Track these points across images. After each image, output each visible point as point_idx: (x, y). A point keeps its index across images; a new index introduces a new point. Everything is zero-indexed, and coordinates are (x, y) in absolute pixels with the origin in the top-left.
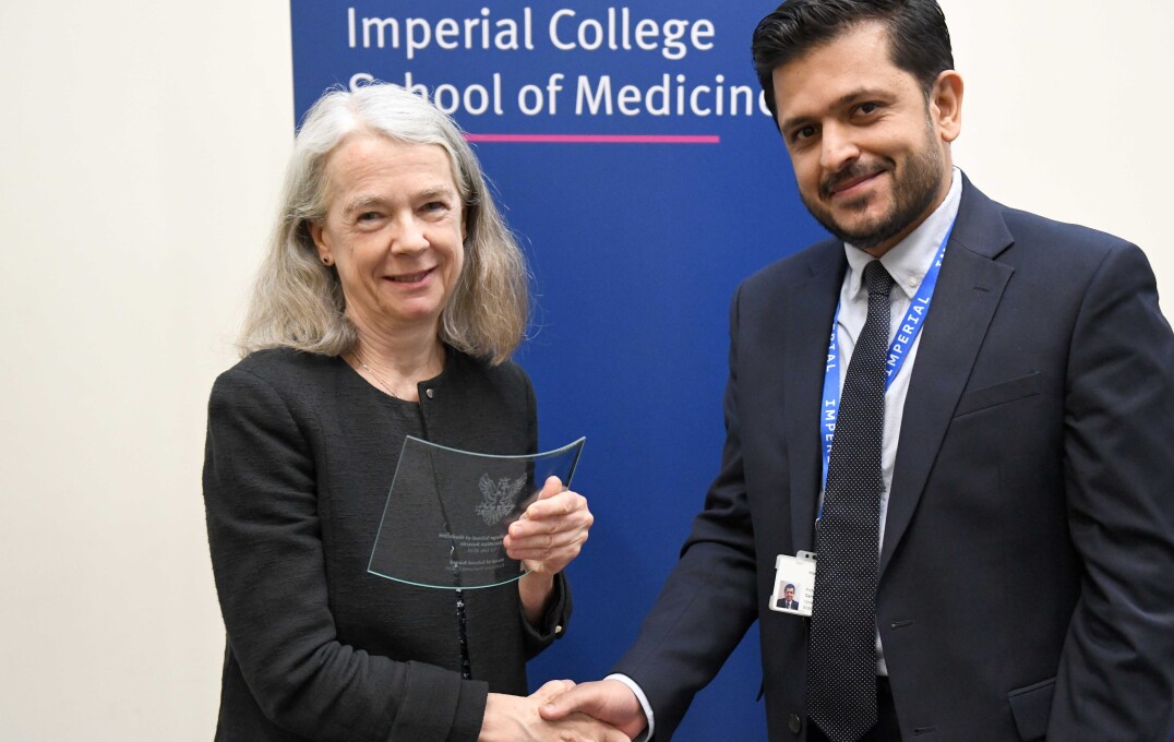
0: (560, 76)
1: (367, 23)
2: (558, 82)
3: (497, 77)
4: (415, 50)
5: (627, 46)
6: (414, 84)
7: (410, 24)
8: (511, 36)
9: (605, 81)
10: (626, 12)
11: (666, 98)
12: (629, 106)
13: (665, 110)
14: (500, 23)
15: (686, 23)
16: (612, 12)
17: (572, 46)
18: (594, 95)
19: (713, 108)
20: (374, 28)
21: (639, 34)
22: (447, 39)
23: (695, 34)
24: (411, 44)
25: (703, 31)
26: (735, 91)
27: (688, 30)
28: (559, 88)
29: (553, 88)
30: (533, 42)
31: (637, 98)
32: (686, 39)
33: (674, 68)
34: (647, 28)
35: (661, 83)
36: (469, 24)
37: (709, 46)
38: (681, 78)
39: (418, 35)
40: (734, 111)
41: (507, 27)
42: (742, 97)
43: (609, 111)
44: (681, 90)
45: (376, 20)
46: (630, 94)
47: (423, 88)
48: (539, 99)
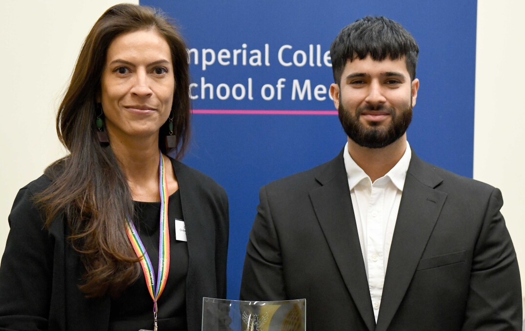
0: (284, 80)
2: (282, 83)
3: (250, 80)
4: (207, 66)
5: (319, 64)
6: (206, 83)
7: (204, 52)
8: (258, 58)
9: (307, 83)
10: (319, 47)
12: (320, 95)
14: (252, 52)
16: (311, 47)
17: (290, 64)
18: (301, 90)
21: (326, 58)
22: (224, 60)
24: (205, 63)
28: (283, 86)
29: (280, 86)
30: (270, 62)
31: (324, 92)
36: (236, 52)
39: (209, 57)
41: (256, 54)
43: (310, 98)
46: (321, 89)
47: (211, 86)
48: (272, 91)
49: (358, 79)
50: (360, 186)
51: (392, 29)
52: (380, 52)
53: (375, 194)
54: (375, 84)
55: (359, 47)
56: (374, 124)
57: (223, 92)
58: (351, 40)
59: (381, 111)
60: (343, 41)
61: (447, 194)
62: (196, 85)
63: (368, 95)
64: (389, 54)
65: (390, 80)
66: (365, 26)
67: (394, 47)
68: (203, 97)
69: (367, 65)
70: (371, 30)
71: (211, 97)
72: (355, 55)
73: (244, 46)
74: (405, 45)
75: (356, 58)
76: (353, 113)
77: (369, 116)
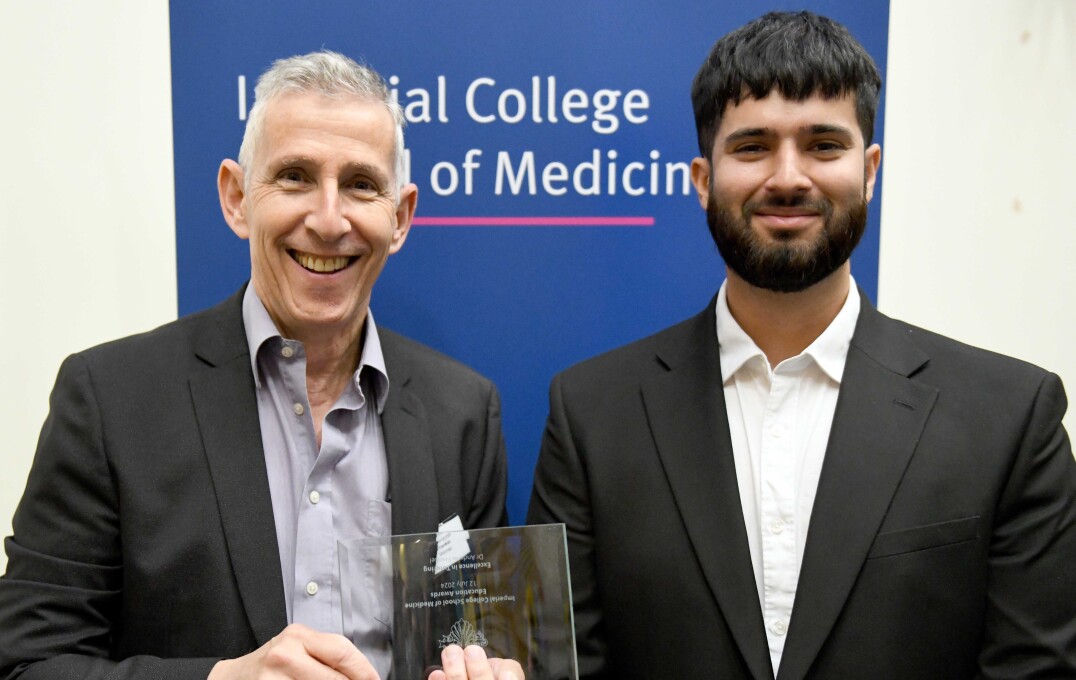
0: (478, 152)
2: (475, 159)
5: (552, 118)
8: (422, 107)
9: (528, 157)
10: (551, 81)
11: (594, 176)
12: (555, 185)
13: (595, 189)
14: (410, 93)
15: (618, 93)
16: (536, 81)
17: (491, 118)
18: (515, 173)
19: (648, 186)
21: (567, 105)
23: (628, 106)
25: (637, 103)
26: (671, 168)
27: (620, 100)
28: (477, 165)
29: (469, 166)
30: (448, 114)
31: (564, 176)
32: (618, 111)
33: (605, 143)
34: (576, 99)
35: (591, 160)
37: (643, 119)
38: (612, 154)
40: (669, 190)
41: (419, 98)
42: (678, 174)
43: (533, 190)
44: (612, 167)
46: (556, 172)
48: (454, 177)
49: (751, 140)
50: (746, 371)
51: (825, 34)
53: (778, 390)
54: (789, 151)
55: (754, 74)
56: (784, 234)
58: (737, 59)
59: (800, 207)
60: (720, 63)
61: (937, 390)
63: (773, 175)
64: (821, 86)
65: (821, 143)
67: (830, 71)
69: (772, 112)
70: (781, 36)
72: (745, 91)
74: (855, 66)
75: (748, 96)
76: (737, 213)
77: (774, 218)
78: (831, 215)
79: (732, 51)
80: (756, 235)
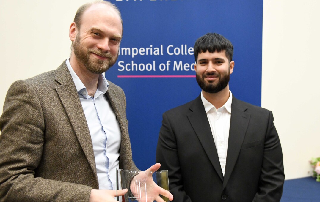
0: (170, 61)
1: (122, 49)
2: (169, 63)
3: (154, 62)
4: (134, 56)
5: (186, 54)
6: (134, 63)
7: (133, 49)
8: (158, 52)
9: (181, 62)
10: (186, 46)
12: (187, 68)
14: (155, 49)
16: (182, 46)
17: (172, 54)
18: (178, 66)
20: (124, 50)
21: (189, 51)
22: (142, 53)
24: (133, 54)
28: (169, 64)
29: (168, 64)
30: (163, 53)
31: (189, 66)
35: (194, 63)
36: (147, 49)
39: (135, 51)
41: (157, 50)
43: (182, 69)
45: (125, 48)
46: (187, 65)
47: (136, 65)
48: (164, 67)
49: (203, 61)
51: (218, 38)
52: (212, 49)
53: (218, 115)
54: (211, 64)
55: (203, 47)
56: (211, 81)
57: (142, 67)
59: (214, 75)
61: (250, 114)
62: (129, 64)
63: (207, 69)
64: (216, 50)
65: (218, 61)
66: (206, 37)
67: (219, 46)
68: (133, 70)
70: (208, 39)
71: (136, 70)
72: (202, 51)
73: (151, 46)
75: (202, 52)
76: (201, 77)
77: (208, 78)
78: (220, 77)
79: (199, 42)
80: (205, 82)
